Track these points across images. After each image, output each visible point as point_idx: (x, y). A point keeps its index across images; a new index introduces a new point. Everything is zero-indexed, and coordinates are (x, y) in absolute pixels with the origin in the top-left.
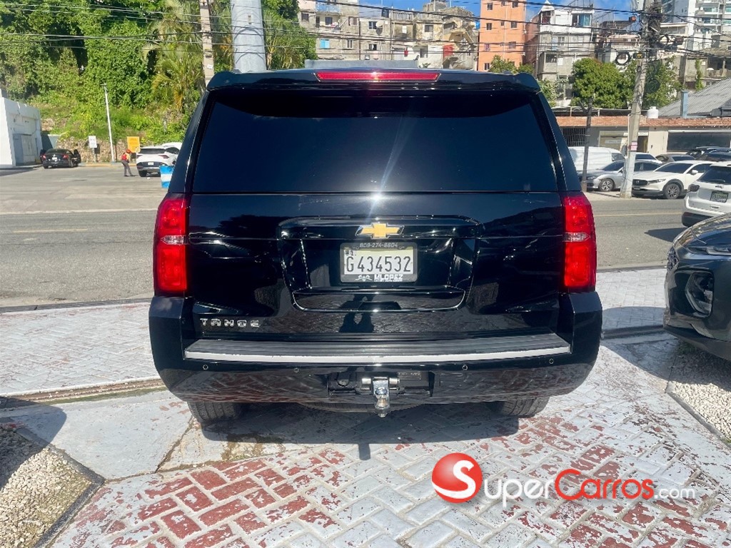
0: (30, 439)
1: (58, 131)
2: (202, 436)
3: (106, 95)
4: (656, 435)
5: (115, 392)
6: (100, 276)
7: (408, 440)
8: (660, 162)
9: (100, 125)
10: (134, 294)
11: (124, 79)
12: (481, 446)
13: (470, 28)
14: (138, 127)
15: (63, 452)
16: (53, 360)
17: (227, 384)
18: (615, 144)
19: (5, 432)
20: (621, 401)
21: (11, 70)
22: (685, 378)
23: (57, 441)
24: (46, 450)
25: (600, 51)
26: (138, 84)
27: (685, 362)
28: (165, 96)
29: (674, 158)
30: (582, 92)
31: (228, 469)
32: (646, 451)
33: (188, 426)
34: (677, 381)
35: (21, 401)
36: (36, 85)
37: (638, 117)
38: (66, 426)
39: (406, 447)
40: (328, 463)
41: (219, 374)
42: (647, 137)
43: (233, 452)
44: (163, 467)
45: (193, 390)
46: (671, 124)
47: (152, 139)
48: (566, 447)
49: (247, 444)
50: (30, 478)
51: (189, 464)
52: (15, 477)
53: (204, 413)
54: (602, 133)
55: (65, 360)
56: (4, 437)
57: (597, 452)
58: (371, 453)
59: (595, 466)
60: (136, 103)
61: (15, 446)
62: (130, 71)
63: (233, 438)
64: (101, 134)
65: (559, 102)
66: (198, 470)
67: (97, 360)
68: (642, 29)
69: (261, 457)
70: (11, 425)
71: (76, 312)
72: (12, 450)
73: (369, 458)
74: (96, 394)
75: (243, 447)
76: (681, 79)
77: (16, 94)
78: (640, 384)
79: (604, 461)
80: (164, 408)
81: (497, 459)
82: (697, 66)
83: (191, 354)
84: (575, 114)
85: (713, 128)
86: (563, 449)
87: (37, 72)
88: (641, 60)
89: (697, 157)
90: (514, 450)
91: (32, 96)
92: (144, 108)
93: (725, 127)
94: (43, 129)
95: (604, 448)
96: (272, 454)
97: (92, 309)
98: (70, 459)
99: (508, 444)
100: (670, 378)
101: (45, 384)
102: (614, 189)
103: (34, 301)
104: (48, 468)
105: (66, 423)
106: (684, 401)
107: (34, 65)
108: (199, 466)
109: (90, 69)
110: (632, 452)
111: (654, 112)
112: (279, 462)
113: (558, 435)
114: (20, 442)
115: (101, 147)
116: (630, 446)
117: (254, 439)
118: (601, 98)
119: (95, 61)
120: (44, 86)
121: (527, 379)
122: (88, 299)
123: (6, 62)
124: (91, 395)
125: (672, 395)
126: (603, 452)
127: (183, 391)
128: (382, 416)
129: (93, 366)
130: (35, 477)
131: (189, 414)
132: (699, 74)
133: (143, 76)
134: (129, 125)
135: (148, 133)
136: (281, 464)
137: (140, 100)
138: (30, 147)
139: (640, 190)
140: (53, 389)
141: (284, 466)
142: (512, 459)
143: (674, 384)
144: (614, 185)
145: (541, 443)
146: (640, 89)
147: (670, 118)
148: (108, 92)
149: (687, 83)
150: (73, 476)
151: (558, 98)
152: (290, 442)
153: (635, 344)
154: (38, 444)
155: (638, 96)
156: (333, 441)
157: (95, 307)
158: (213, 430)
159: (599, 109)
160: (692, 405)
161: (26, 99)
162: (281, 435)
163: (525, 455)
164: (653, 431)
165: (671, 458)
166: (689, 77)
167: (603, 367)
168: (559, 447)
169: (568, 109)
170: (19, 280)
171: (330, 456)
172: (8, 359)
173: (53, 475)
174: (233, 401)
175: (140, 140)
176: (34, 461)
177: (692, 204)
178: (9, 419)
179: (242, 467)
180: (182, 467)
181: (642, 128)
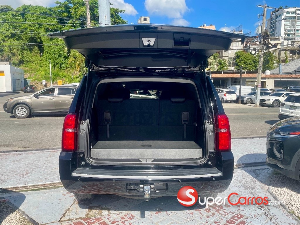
0: (11, 206)
1: (31, 78)
2: (78, 206)
3: (50, 65)
4: (262, 209)
5: (45, 187)
6: (43, 138)
7: (161, 210)
8: (271, 92)
9: (47, 76)
10: (56, 146)
11: (58, 59)
12: (190, 213)
14: (62, 77)
15: (23, 212)
16: (22, 173)
17: (88, 186)
18: (253, 84)
19: (1, 203)
20: (249, 195)
21: (14, 54)
22: (275, 185)
23: (21, 208)
24: (17, 211)
26: (63, 60)
27: (276, 178)
28: (73, 66)
29: (277, 90)
30: (239, 64)
31: (87, 221)
32: (257, 216)
33: (73, 202)
34: (272, 186)
35: (9, 190)
36: (23, 60)
37: (260, 74)
38: (25, 201)
39: (159, 213)
40: (127, 219)
41: (85, 183)
42: (265, 82)
43: (90, 214)
44: (62, 220)
45: (75, 189)
46: (275, 76)
47: (67, 81)
48: (225, 214)
49: (96, 210)
50: (10, 222)
51: (73, 218)
52: (4, 222)
53: (79, 197)
54: (247, 80)
55: (27, 173)
56: (1, 205)
57: (237, 216)
58: (146, 215)
59: (236, 222)
60: (62, 68)
61: (5, 209)
62: (60, 55)
63: (90, 208)
64: (47, 79)
65: (230, 68)
66: (76, 221)
67: (39, 174)
68: (260, 41)
69: (101, 216)
70: (4, 200)
71: (32, 153)
72: (4, 211)
73: (144, 217)
74: (38, 188)
75: (94, 212)
76: (279, 58)
77: (15, 64)
78: (257, 187)
79: (239, 220)
80: (64, 195)
81: (196, 219)
82: (285, 54)
83: (74, 174)
84: (236, 73)
85: (292, 78)
86: (224, 215)
87: (24, 56)
88: (261, 52)
89: (286, 90)
90: (203, 215)
91: (21, 65)
92: (65, 69)
93: (297, 78)
94: (25, 77)
95: (240, 215)
96: (106, 215)
97: (38, 152)
98: (26, 215)
99: (201, 212)
100: (269, 185)
101: (18, 183)
102: (252, 103)
103: (16, 149)
104: (17, 219)
105: (25, 200)
106: (275, 195)
107: (22, 53)
108: (76, 219)
109: (44, 55)
110: (251, 216)
111: (268, 72)
112: (108, 218)
113: (222, 209)
114: (7, 207)
115: (47, 85)
116: (251, 214)
117: (99, 208)
118: (247, 66)
119: (47, 52)
120: (26, 61)
121: (207, 186)
122: (38, 148)
123: (11, 52)
124: (36, 189)
125: (269, 192)
126: (239, 216)
127: (71, 189)
128: (147, 201)
129: (37, 176)
130: (12, 222)
131: (74, 197)
132: (286, 57)
133: (65, 57)
134: (59, 76)
135: (66, 79)
136: (109, 219)
137: (63, 67)
138: (19, 84)
139: (263, 103)
140: (21, 186)
141: (110, 220)
142: (202, 219)
143: (271, 187)
144: (252, 101)
145: (215, 212)
146: (261, 64)
147: (274, 74)
148: (51, 63)
149: (282, 60)
150: (27, 222)
151: (229, 66)
152: (113, 210)
153: (256, 170)
154: (14, 209)
155: (260, 67)
156: (130, 210)
157: (40, 151)
158: (83, 204)
159: (246, 70)
160: (278, 197)
161: (19, 66)
162: (110, 207)
163: (208, 217)
164: (261, 208)
165: (267, 219)
166: (282, 58)
167: (243, 179)
168: (222, 214)
169: (233, 71)
170: (11, 139)
171: (129, 216)
172: (4, 173)
173: (19, 221)
174: (90, 193)
175: (63, 82)
176: (12, 215)
177: (282, 111)
178: (3, 198)
179: (93, 220)
180: (70, 220)
181: (262, 78)
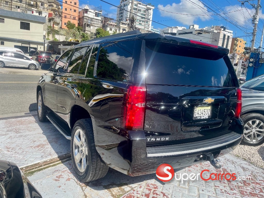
13: (59, 8)
25: (104, 26)
40: (154, 189)
63: (106, 187)
69: (128, 193)
75: (115, 191)
83: (150, 155)
96: (130, 190)
117: (115, 186)
152: (130, 184)
171: (151, 186)
